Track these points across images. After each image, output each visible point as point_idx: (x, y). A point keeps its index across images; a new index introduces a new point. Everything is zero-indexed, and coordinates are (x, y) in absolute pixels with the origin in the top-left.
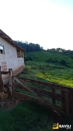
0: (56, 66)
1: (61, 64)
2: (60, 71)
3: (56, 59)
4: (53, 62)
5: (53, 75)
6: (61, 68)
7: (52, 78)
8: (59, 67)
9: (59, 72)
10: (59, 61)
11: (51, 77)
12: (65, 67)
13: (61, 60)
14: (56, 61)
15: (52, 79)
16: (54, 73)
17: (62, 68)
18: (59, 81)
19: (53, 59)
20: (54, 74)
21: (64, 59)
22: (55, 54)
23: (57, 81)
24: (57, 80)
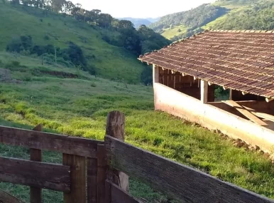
0: (46, 66)
1: (66, 59)
2: (62, 87)
3: (47, 38)
4: (37, 51)
5: (36, 99)
6: (65, 75)
7: (33, 111)
8: (59, 70)
9: (57, 89)
10: (58, 50)
11: (29, 110)
12: (82, 73)
13: (67, 47)
14: (49, 50)
15: (32, 115)
16: (41, 93)
17: (72, 76)
18: (59, 122)
19: (38, 41)
20: (42, 97)
21: (79, 44)
22: (46, 21)
23: (51, 122)
24: (50, 118)
